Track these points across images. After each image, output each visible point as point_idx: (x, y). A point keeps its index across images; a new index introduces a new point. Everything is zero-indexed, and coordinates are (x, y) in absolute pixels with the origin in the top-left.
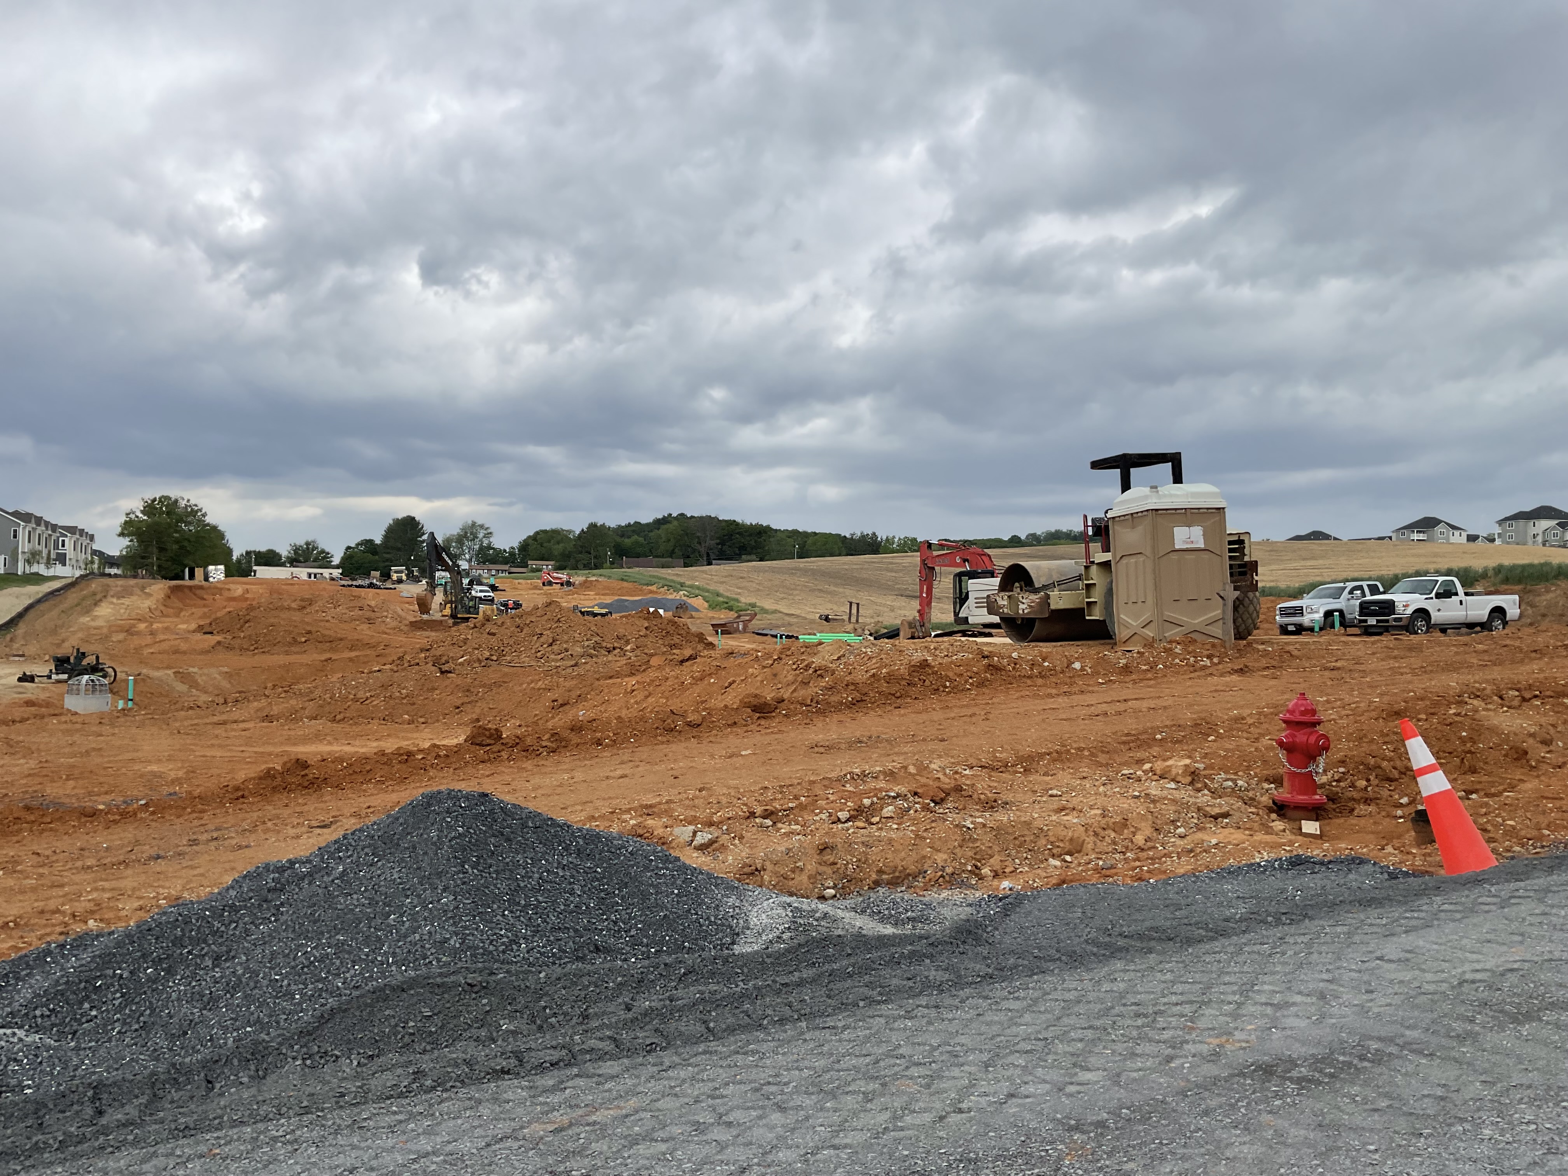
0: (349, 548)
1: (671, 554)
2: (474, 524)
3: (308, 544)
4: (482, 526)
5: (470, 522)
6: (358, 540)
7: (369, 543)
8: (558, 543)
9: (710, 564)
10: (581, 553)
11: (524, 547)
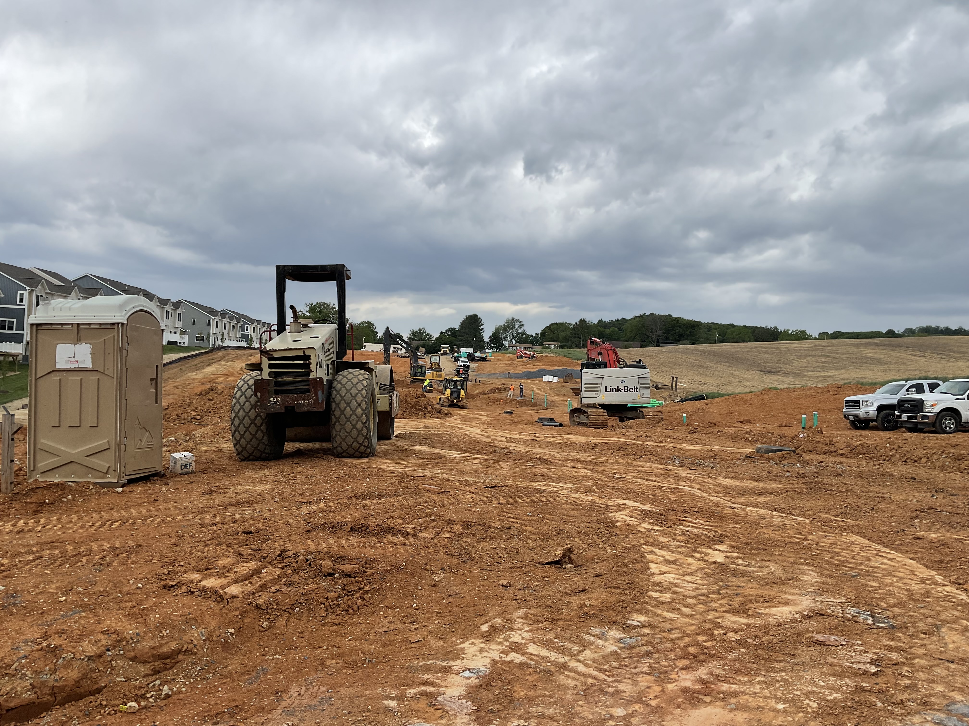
0: (442, 333)
1: (633, 339)
2: (513, 319)
3: (420, 330)
4: (517, 320)
5: (511, 318)
6: (447, 328)
7: (452, 330)
8: (563, 331)
9: (658, 346)
10: (575, 337)
11: (544, 333)
